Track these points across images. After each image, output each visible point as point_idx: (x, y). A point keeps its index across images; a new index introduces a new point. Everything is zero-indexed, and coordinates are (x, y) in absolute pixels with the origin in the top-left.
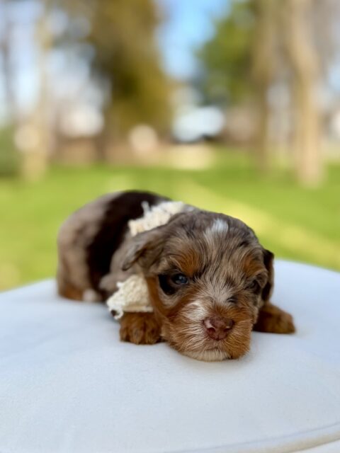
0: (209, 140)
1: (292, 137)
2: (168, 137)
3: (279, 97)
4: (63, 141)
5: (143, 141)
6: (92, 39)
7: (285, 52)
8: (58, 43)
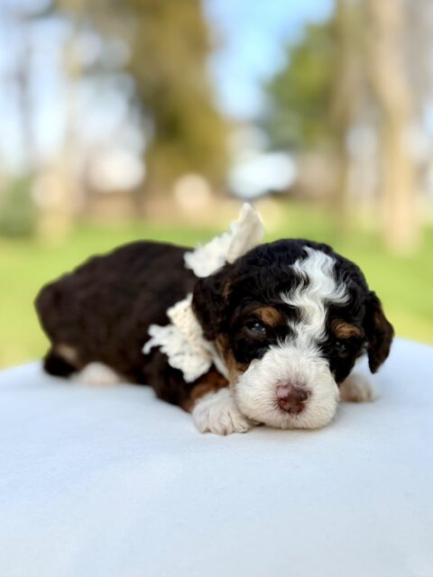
1: (379, 192)
6: (131, 69)
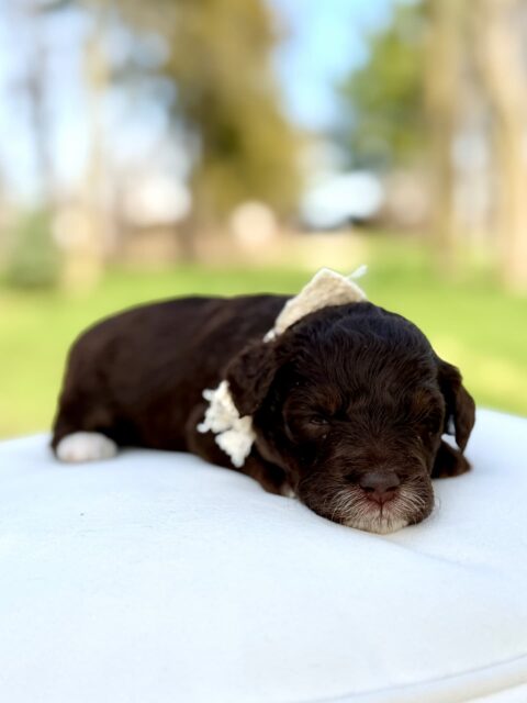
0: (359, 224)
2: (293, 221)
3: (470, 152)
4: (128, 232)
5: (253, 226)
7: (477, 75)
8: (122, 75)
